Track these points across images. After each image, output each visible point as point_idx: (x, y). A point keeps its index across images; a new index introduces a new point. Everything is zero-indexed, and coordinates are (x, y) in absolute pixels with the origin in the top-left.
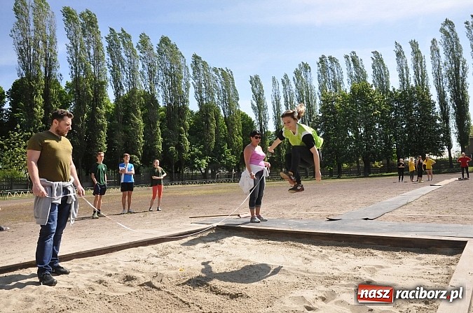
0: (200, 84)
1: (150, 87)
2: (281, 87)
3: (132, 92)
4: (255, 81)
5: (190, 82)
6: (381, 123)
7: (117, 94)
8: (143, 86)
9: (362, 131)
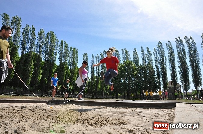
0: (61, 53)
1: (39, 52)
2: (95, 59)
3: (30, 53)
4: (85, 55)
5: (58, 52)
6: (135, 78)
7: (22, 52)
8: (36, 50)
9: (127, 80)
